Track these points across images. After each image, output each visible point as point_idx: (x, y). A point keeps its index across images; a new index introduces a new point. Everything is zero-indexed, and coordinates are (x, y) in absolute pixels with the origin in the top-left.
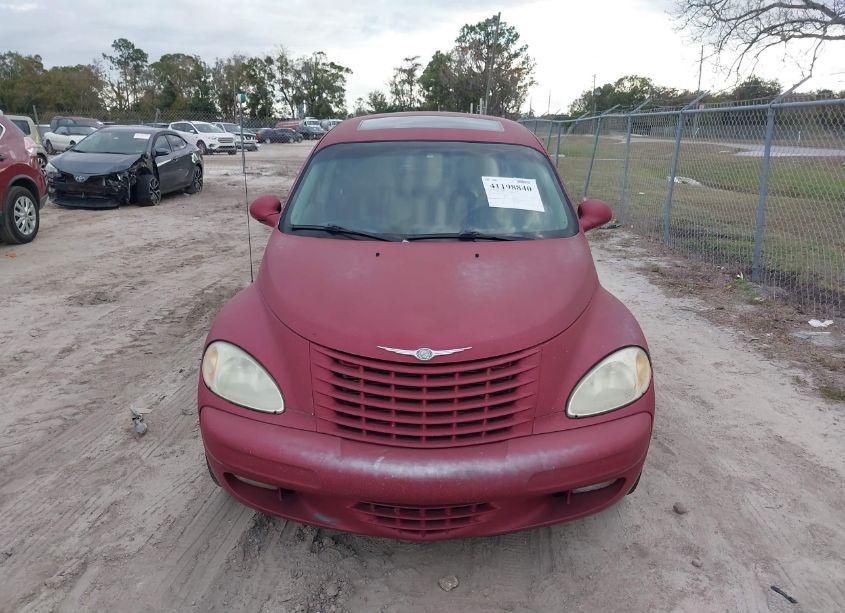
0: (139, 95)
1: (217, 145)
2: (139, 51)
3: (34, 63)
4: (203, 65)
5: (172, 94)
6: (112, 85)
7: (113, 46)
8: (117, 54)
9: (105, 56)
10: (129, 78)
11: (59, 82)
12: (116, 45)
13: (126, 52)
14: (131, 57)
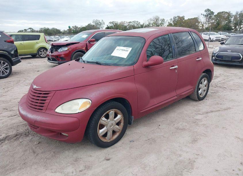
0: (209, 25)
1: (215, 39)
2: (212, 12)
3: (183, 18)
4: (231, 14)
5: (218, 24)
6: (201, 22)
7: (205, 11)
8: (205, 13)
9: (202, 14)
10: (207, 20)
11: (188, 23)
12: (206, 11)
13: (208, 13)
14: (209, 14)
